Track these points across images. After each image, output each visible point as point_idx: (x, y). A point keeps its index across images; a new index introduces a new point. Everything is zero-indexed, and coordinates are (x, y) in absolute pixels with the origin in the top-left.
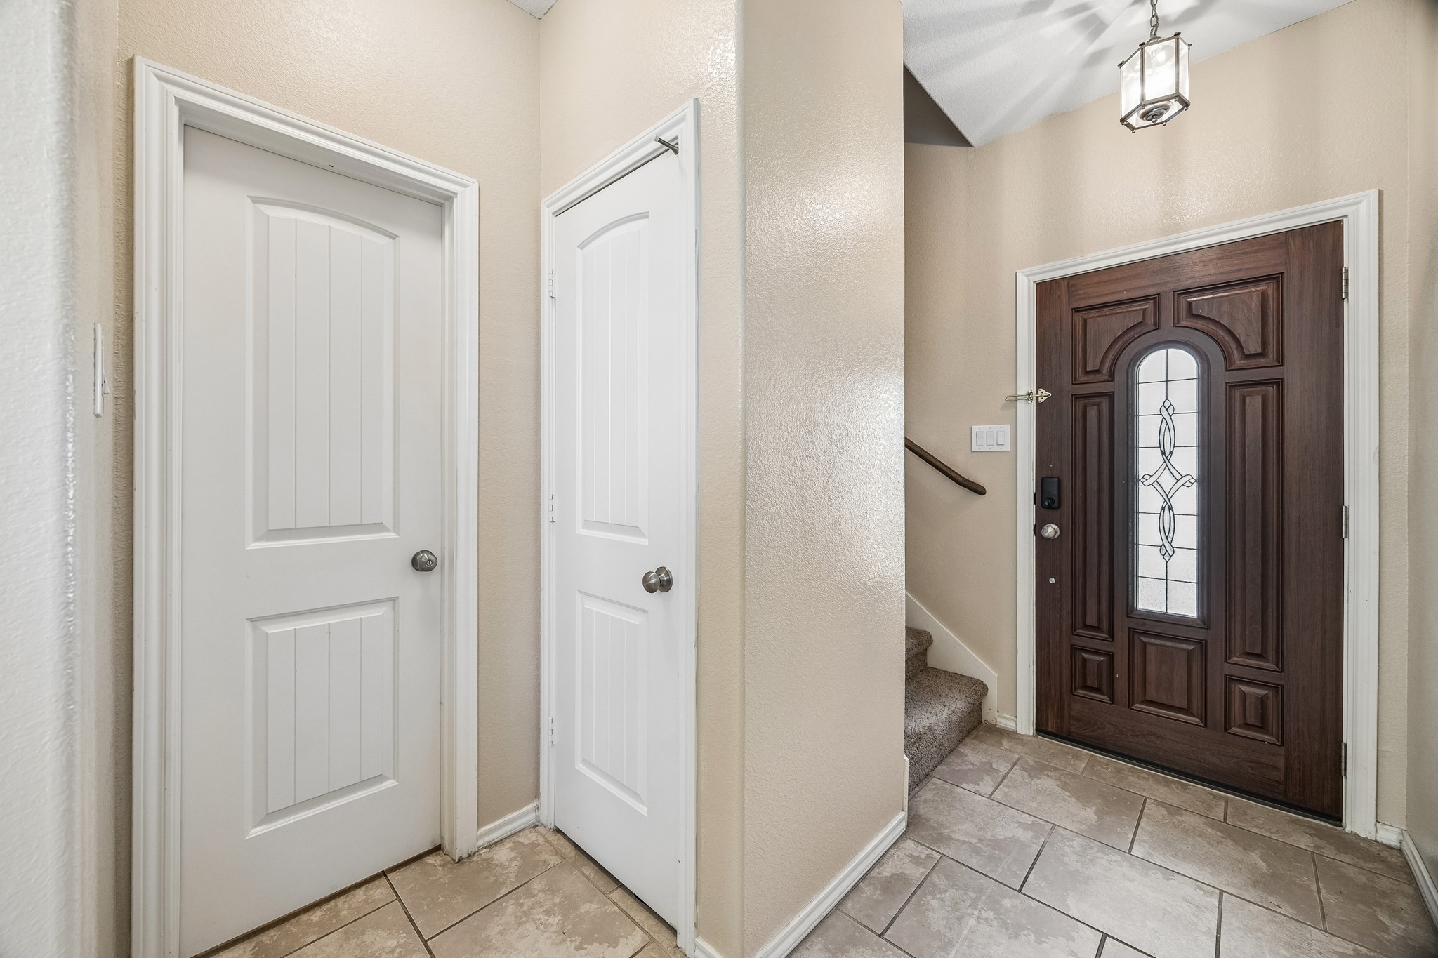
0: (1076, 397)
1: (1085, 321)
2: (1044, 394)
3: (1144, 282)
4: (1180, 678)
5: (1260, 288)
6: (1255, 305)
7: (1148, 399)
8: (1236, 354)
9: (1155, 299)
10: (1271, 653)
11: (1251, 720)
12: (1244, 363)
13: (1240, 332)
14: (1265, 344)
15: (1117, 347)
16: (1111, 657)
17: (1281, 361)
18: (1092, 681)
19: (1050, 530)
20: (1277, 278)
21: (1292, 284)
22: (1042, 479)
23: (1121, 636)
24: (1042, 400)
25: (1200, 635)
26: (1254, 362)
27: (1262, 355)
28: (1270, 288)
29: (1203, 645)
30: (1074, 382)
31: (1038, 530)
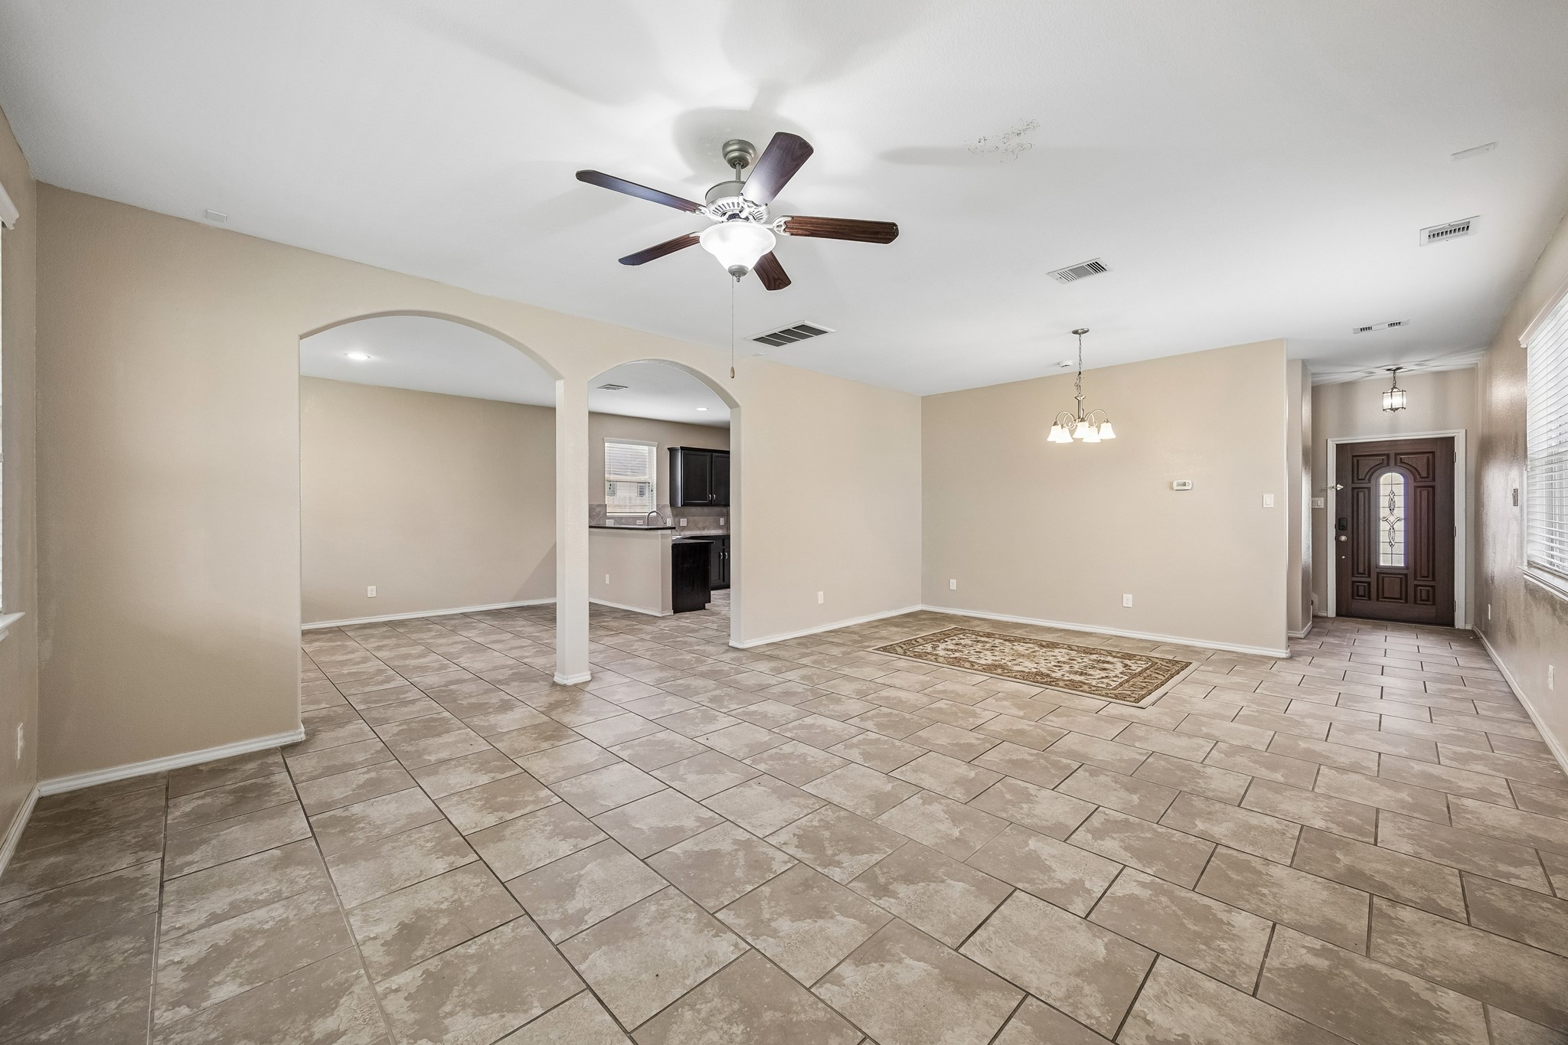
0: (1353, 489)
1: (1358, 461)
2: (1340, 487)
3: (1381, 449)
4: (1397, 588)
5: (1427, 455)
6: (1425, 460)
7: (1384, 490)
8: (1418, 477)
9: (1388, 456)
10: (1431, 577)
11: (1423, 598)
12: (1421, 480)
13: (1419, 469)
14: (1428, 474)
15: (1372, 470)
16: (1369, 583)
17: (1434, 480)
18: (1361, 593)
19: (1343, 538)
20: (1433, 453)
21: (1438, 454)
22: (1339, 519)
23: (1374, 576)
24: (1338, 489)
25: (1405, 572)
26: (1424, 480)
27: (1427, 477)
28: (1430, 455)
29: (1406, 575)
30: (1353, 482)
31: (1337, 538)
